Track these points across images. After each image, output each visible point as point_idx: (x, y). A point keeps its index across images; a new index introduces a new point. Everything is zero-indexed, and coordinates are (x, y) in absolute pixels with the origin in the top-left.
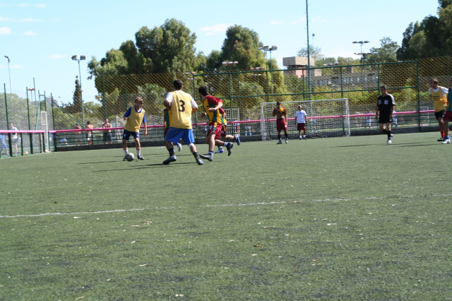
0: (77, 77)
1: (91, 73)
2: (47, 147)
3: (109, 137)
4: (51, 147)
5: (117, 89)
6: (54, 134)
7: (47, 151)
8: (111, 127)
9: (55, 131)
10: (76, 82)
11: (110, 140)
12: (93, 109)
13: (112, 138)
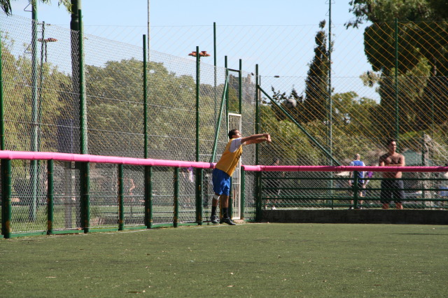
0: (322, 24)
1: (357, 13)
2: (236, 209)
3: (397, 191)
4: (247, 209)
5: (423, 61)
6: (257, 174)
7: (236, 218)
8: (403, 165)
9: (258, 167)
10: (319, 38)
11: (399, 200)
12: (353, 114)
13: (405, 195)
